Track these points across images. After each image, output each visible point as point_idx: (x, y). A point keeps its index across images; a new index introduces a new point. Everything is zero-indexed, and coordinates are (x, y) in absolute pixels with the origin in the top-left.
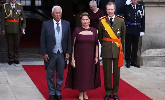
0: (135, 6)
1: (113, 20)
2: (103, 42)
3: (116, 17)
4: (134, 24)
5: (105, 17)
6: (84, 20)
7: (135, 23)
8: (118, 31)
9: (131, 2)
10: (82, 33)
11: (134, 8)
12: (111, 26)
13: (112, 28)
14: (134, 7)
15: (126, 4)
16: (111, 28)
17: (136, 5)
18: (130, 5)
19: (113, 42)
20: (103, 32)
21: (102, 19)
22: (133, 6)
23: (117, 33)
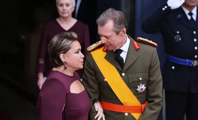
0: (194, 11)
1: (123, 55)
3: (134, 45)
4: (191, 63)
7: (195, 59)
8: (139, 83)
9: (183, 1)
11: (189, 17)
13: (123, 74)
14: (191, 14)
15: (167, 5)
17: (196, 8)
18: (180, 10)
19: (126, 114)
21: (94, 50)
22: (187, 12)
23: (138, 89)
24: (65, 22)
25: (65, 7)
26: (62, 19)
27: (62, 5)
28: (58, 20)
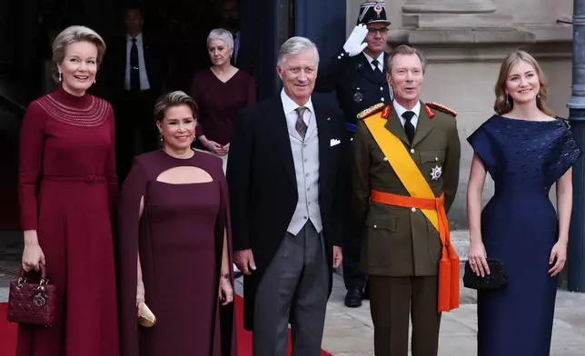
0: (381, 59)
1: (414, 121)
2: (372, 208)
3: (426, 110)
5: (381, 110)
6: (175, 122)
9: (366, 45)
10: (169, 177)
12: (408, 143)
13: (412, 151)
14: (375, 63)
15: (346, 54)
16: (409, 152)
17: (382, 55)
18: (361, 57)
20: (373, 170)
22: (370, 60)
23: (432, 174)
24: (221, 72)
25: (217, 52)
26: (217, 68)
27: (213, 49)
28: (211, 69)
